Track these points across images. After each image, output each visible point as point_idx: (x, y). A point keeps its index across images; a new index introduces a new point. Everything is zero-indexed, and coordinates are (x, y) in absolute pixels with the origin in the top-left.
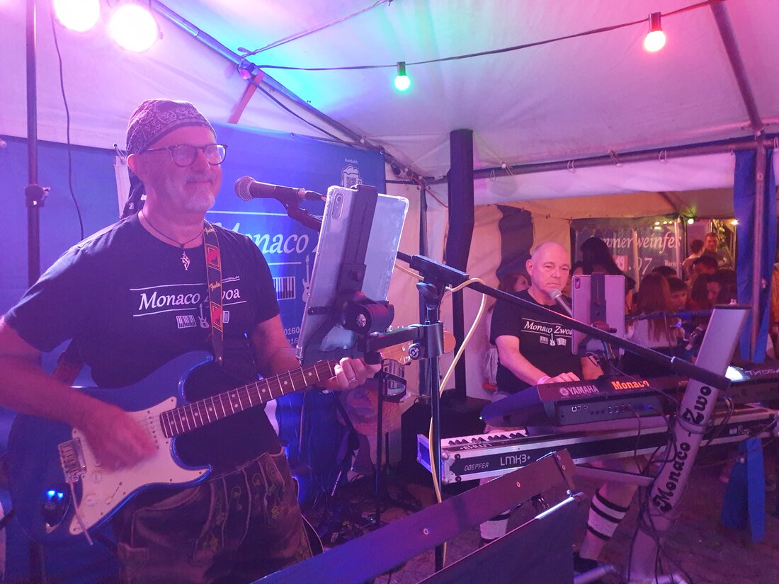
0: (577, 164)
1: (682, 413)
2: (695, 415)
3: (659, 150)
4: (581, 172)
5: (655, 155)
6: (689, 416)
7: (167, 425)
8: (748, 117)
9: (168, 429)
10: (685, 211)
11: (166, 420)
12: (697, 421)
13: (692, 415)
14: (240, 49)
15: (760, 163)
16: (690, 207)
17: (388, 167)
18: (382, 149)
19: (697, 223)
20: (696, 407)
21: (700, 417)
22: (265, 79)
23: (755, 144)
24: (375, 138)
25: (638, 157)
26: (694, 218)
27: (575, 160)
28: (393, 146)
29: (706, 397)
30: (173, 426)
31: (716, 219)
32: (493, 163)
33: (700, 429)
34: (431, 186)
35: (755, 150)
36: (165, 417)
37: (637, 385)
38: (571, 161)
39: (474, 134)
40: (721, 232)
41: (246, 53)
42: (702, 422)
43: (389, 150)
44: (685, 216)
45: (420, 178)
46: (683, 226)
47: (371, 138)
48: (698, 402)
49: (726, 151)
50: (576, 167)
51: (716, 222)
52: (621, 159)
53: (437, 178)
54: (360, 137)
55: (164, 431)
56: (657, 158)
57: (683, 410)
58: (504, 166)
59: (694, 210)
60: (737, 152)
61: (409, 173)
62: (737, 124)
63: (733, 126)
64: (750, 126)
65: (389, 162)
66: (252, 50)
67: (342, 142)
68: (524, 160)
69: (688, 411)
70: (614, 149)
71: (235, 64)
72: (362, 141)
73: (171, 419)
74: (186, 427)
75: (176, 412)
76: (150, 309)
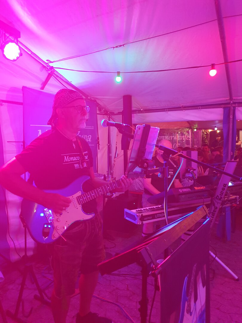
0: (169, 110)
1: (216, 197)
2: (220, 197)
3: (198, 106)
4: (170, 113)
5: (197, 108)
6: (218, 198)
7: (80, 200)
8: (229, 96)
10: (193, 126)
12: (220, 199)
13: (219, 197)
14: (47, 60)
15: (231, 112)
16: (195, 124)
17: (97, 108)
18: (96, 101)
19: (197, 131)
20: (220, 195)
21: (221, 198)
22: (55, 73)
23: (230, 105)
24: (93, 97)
25: (190, 108)
26: (196, 129)
27: (168, 108)
28: (100, 100)
29: (223, 191)
30: (82, 201)
31: (204, 129)
32: (137, 108)
33: (220, 202)
34: (112, 116)
35: (230, 107)
36: (78, 198)
37: (202, 188)
38: (167, 109)
39: (132, 97)
40: (205, 134)
41: (49, 62)
42: (222, 200)
43: (98, 101)
44: (193, 128)
45: (109, 113)
46: (193, 132)
47: (92, 97)
48: (221, 193)
49: (221, 107)
50: (168, 111)
51: (203, 130)
52: (185, 109)
53: (115, 113)
54: (88, 96)
55: (79, 203)
56: (197, 109)
57: (216, 196)
58: (142, 110)
59: (196, 126)
60: (224, 108)
61: (104, 111)
62: (225, 98)
63: (224, 99)
64: (229, 99)
65: (98, 106)
66: (52, 61)
68: (150, 107)
69: (218, 196)
70: (183, 105)
71: (44, 66)
72: (89, 98)
73: (81, 198)
74: (86, 201)
75: (82, 196)
76: (67, 162)
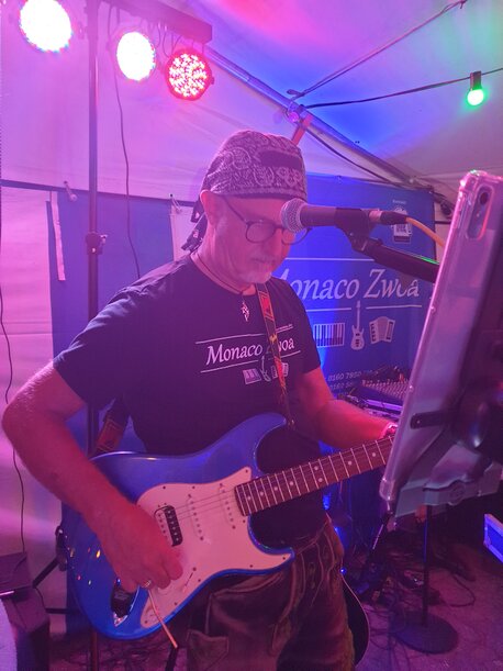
7: (244, 501)
9: (245, 505)
11: (242, 496)
14: (290, 92)
17: (437, 207)
18: (431, 188)
22: (313, 122)
24: (425, 177)
30: (251, 502)
36: (240, 491)
41: (295, 96)
43: (438, 189)
47: (421, 177)
54: (409, 177)
55: (240, 508)
65: (439, 202)
66: (301, 91)
67: (389, 182)
71: (285, 107)
72: (411, 181)
73: (248, 494)
74: (265, 504)
75: (252, 486)
76: (218, 364)
